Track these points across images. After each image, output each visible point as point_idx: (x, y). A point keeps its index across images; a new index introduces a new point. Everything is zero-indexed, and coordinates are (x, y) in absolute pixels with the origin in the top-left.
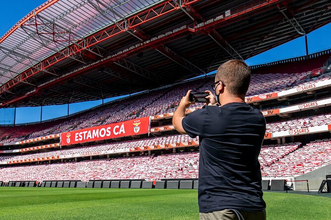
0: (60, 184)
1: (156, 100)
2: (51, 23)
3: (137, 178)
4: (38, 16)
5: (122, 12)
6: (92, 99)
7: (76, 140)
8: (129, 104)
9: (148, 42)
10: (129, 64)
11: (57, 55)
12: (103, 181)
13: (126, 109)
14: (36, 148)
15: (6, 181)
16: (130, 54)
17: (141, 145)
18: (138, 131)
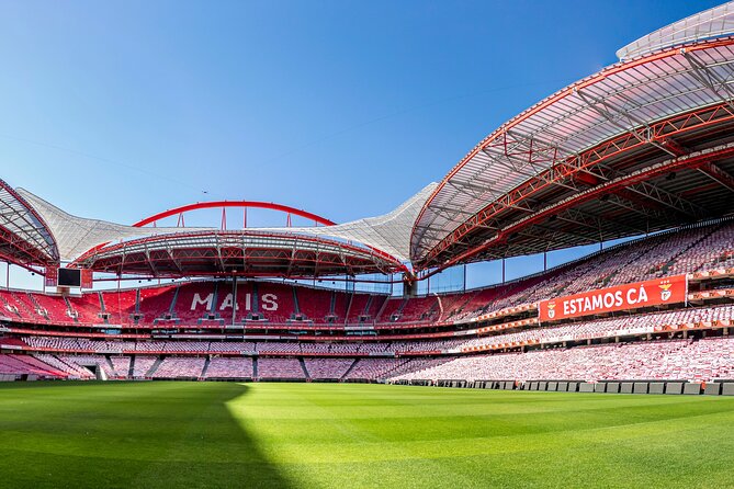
0: (552, 386)
1: (694, 245)
2: (527, 138)
3: (674, 379)
4: (509, 133)
5: (643, 115)
6: (584, 243)
7: (566, 313)
8: (646, 252)
9: (684, 158)
10: (649, 189)
11: (534, 181)
12: (620, 382)
13: (643, 260)
14: (500, 327)
15: (471, 380)
16: (653, 175)
17: (673, 320)
18: (667, 298)
